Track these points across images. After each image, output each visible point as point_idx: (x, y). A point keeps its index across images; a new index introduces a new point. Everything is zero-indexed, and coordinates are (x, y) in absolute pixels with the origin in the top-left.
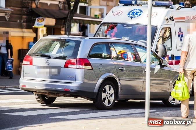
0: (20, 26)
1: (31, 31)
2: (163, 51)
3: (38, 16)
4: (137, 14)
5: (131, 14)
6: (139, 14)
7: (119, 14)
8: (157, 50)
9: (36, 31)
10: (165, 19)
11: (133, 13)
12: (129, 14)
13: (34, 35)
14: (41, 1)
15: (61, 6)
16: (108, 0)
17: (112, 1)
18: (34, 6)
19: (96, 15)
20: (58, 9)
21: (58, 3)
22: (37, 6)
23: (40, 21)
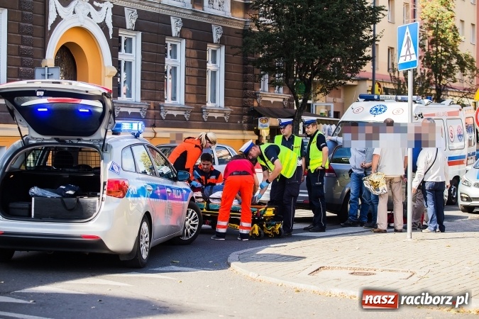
0: (241, 128)
1: (253, 132)
3: (261, 116)
4: (380, 110)
5: (374, 111)
6: (383, 110)
7: (360, 111)
9: (258, 132)
10: (413, 116)
11: (377, 109)
12: (371, 111)
13: (256, 137)
14: (264, 99)
15: (286, 103)
16: (335, 97)
17: (340, 97)
18: (256, 104)
19: (321, 114)
20: (282, 107)
21: (281, 100)
22: (259, 104)
23: (264, 121)
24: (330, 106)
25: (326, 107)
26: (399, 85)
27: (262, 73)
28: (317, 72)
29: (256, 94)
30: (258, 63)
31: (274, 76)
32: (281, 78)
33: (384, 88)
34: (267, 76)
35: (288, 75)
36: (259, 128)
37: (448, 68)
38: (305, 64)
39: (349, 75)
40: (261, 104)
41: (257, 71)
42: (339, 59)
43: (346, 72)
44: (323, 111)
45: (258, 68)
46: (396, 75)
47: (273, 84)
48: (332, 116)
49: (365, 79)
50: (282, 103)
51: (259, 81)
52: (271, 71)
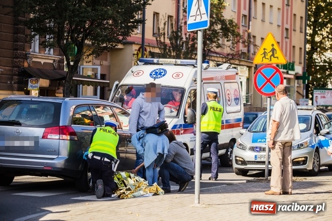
0: (11, 89)
1: (23, 93)
2: (193, 117)
3: (31, 76)
4: (160, 74)
5: (154, 75)
6: (163, 74)
7: (140, 74)
8: (185, 116)
9: (28, 93)
10: (193, 80)
11: (156, 73)
12: (151, 75)
14: (34, 60)
15: (56, 65)
16: (102, 60)
17: (106, 60)
18: (26, 65)
19: (88, 76)
20: (53, 68)
21: (51, 62)
22: (29, 65)
23: (34, 82)
24: (97, 68)
25: (93, 70)
26: (165, 49)
27: (33, 33)
28: (89, 34)
29: (26, 54)
30: (29, 23)
31: (45, 37)
32: (52, 40)
33: (150, 52)
34: (37, 37)
35: (59, 36)
36: (29, 88)
37: (212, 34)
38: (77, 26)
39: (121, 38)
40: (31, 65)
41: (28, 31)
42: (110, 21)
43: (118, 35)
44: (90, 73)
45: (29, 28)
46: (162, 40)
47: (43, 45)
48: (99, 78)
49: (132, 43)
50: (52, 64)
51: (30, 42)
52: (42, 31)
